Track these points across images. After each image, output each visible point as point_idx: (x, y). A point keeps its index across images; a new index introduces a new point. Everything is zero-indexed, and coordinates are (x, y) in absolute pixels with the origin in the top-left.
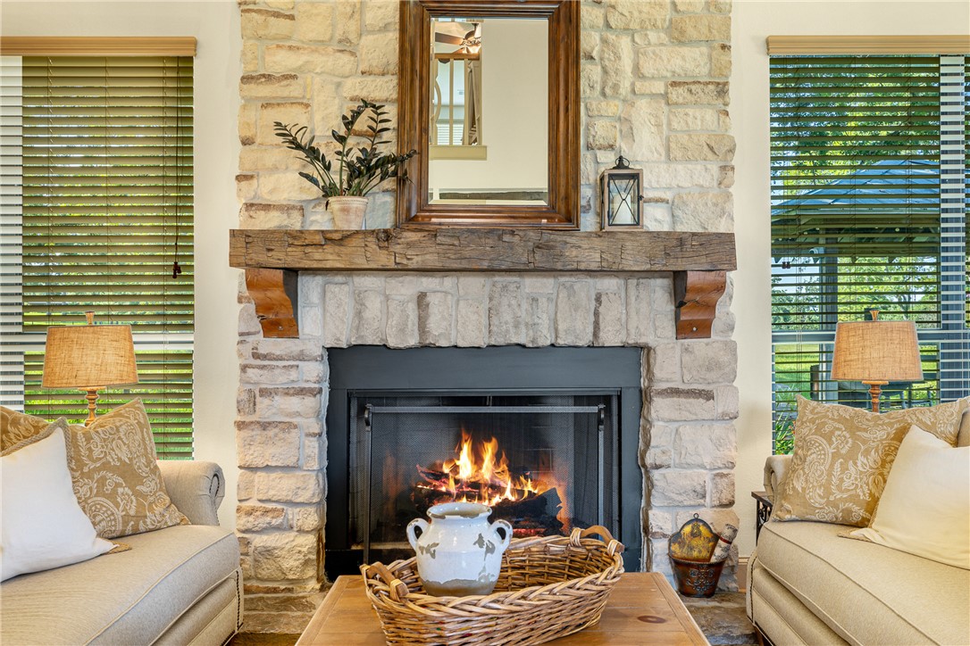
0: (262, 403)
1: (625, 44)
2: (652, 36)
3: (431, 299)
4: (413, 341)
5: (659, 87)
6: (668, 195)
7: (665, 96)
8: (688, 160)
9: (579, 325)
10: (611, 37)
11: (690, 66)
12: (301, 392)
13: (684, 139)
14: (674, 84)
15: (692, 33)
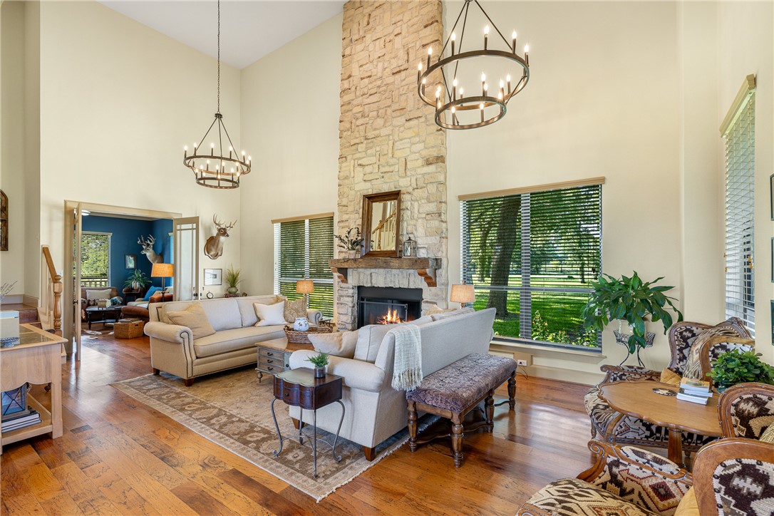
0: (342, 298)
1: (416, 204)
2: (423, 201)
3: (373, 274)
4: (369, 285)
5: (424, 215)
6: (426, 246)
7: (425, 218)
8: (430, 236)
9: (405, 282)
10: (413, 203)
11: (431, 209)
12: (348, 296)
13: (429, 230)
14: (427, 214)
15: (432, 199)
